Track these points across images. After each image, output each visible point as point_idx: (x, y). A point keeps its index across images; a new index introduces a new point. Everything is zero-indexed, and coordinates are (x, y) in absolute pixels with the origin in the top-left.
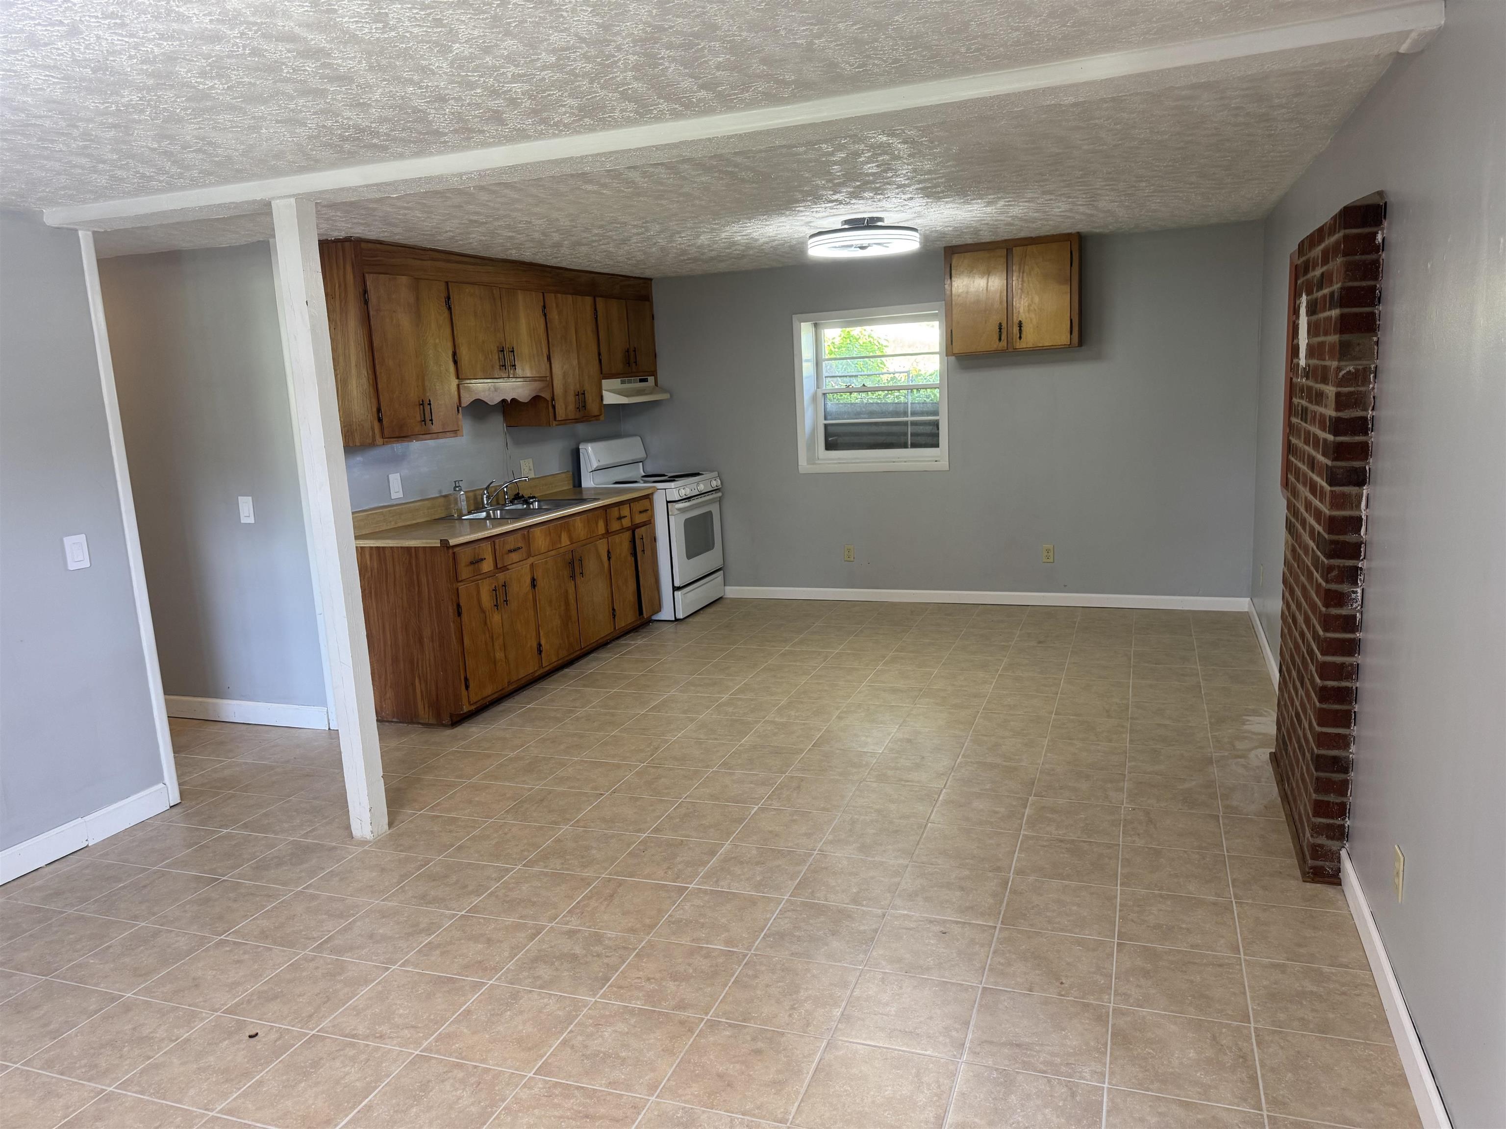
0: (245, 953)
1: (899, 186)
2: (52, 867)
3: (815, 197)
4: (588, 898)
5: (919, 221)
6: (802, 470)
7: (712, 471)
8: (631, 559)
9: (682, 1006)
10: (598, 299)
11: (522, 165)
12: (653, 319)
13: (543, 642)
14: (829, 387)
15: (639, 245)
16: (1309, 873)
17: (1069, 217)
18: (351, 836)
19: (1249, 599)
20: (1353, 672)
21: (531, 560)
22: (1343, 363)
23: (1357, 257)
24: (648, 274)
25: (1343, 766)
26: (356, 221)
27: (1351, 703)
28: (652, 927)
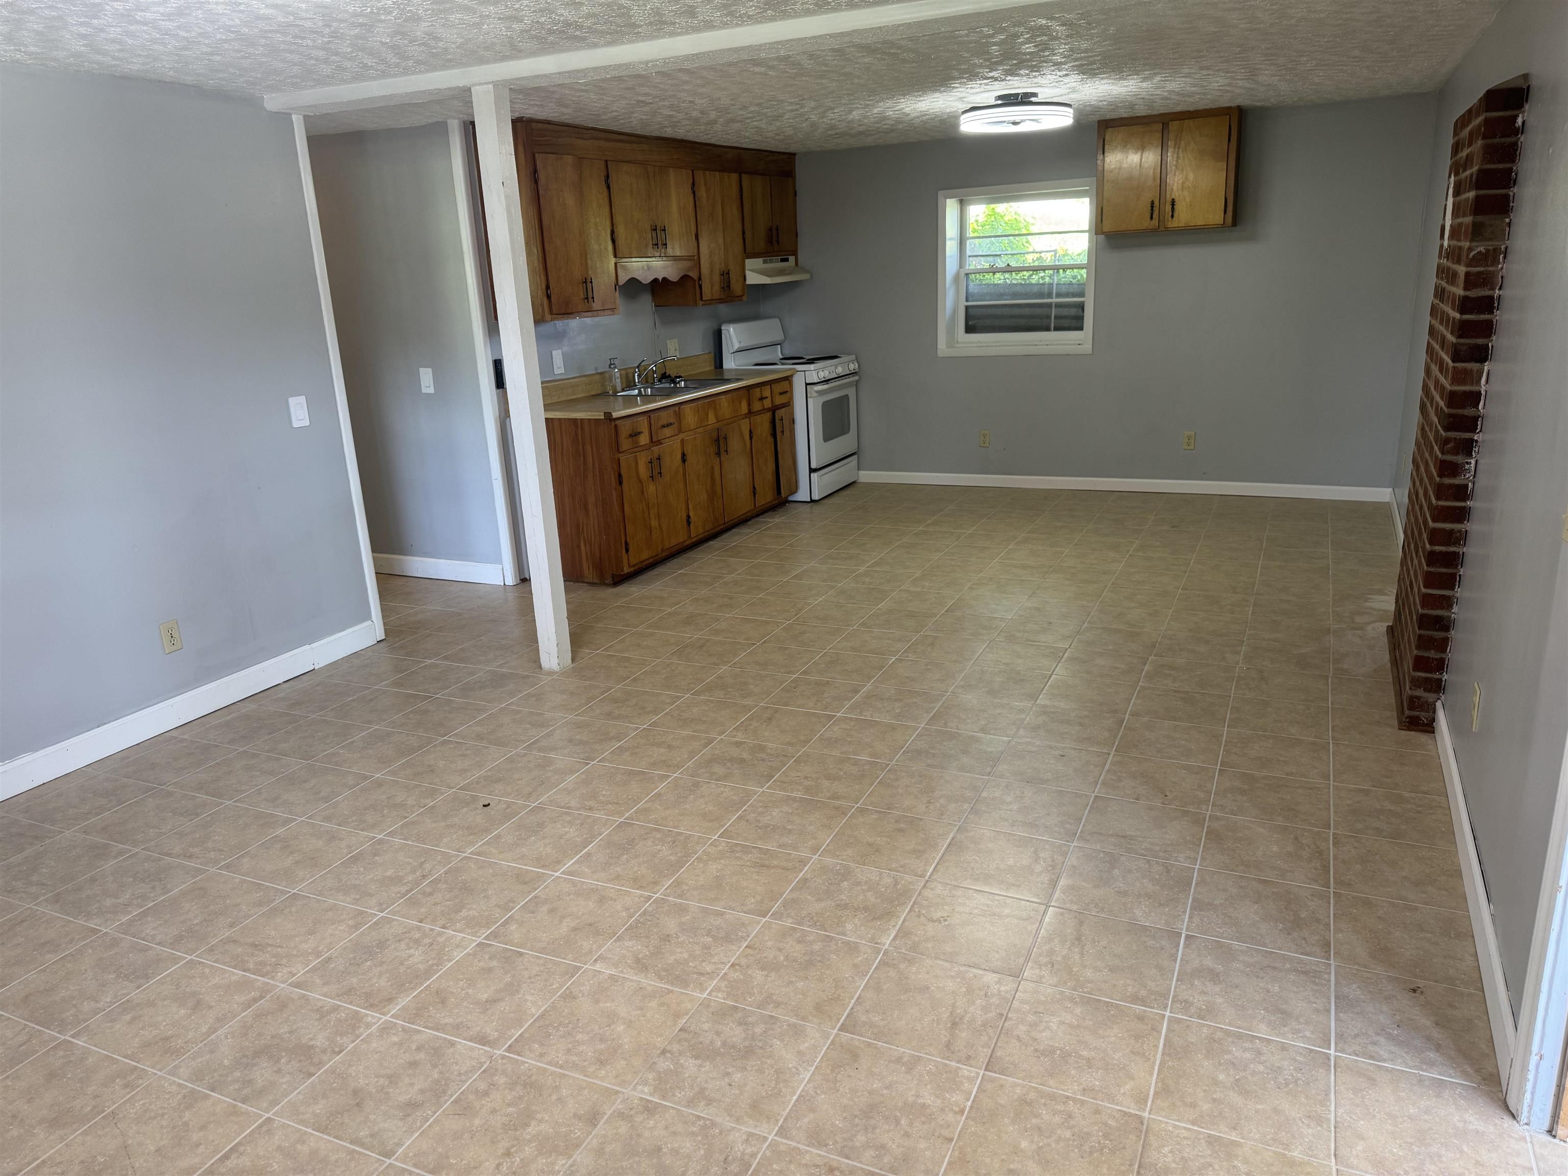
0: (467, 749)
1: (1055, 64)
2: (291, 683)
3: (972, 75)
4: (751, 719)
5: (1073, 96)
6: (940, 354)
7: (849, 354)
8: (770, 439)
9: (835, 797)
10: (743, 175)
11: (704, 53)
12: (795, 195)
13: (691, 514)
14: (972, 267)
15: (791, 121)
16: (1405, 722)
17: (1228, 91)
18: (540, 666)
19: (1391, 489)
20: (1461, 538)
21: (682, 436)
22: (1474, 244)
23: (1497, 140)
24: (792, 149)
25: (1445, 625)
26: (533, 103)
27: (1457, 566)
28: (806, 742)
